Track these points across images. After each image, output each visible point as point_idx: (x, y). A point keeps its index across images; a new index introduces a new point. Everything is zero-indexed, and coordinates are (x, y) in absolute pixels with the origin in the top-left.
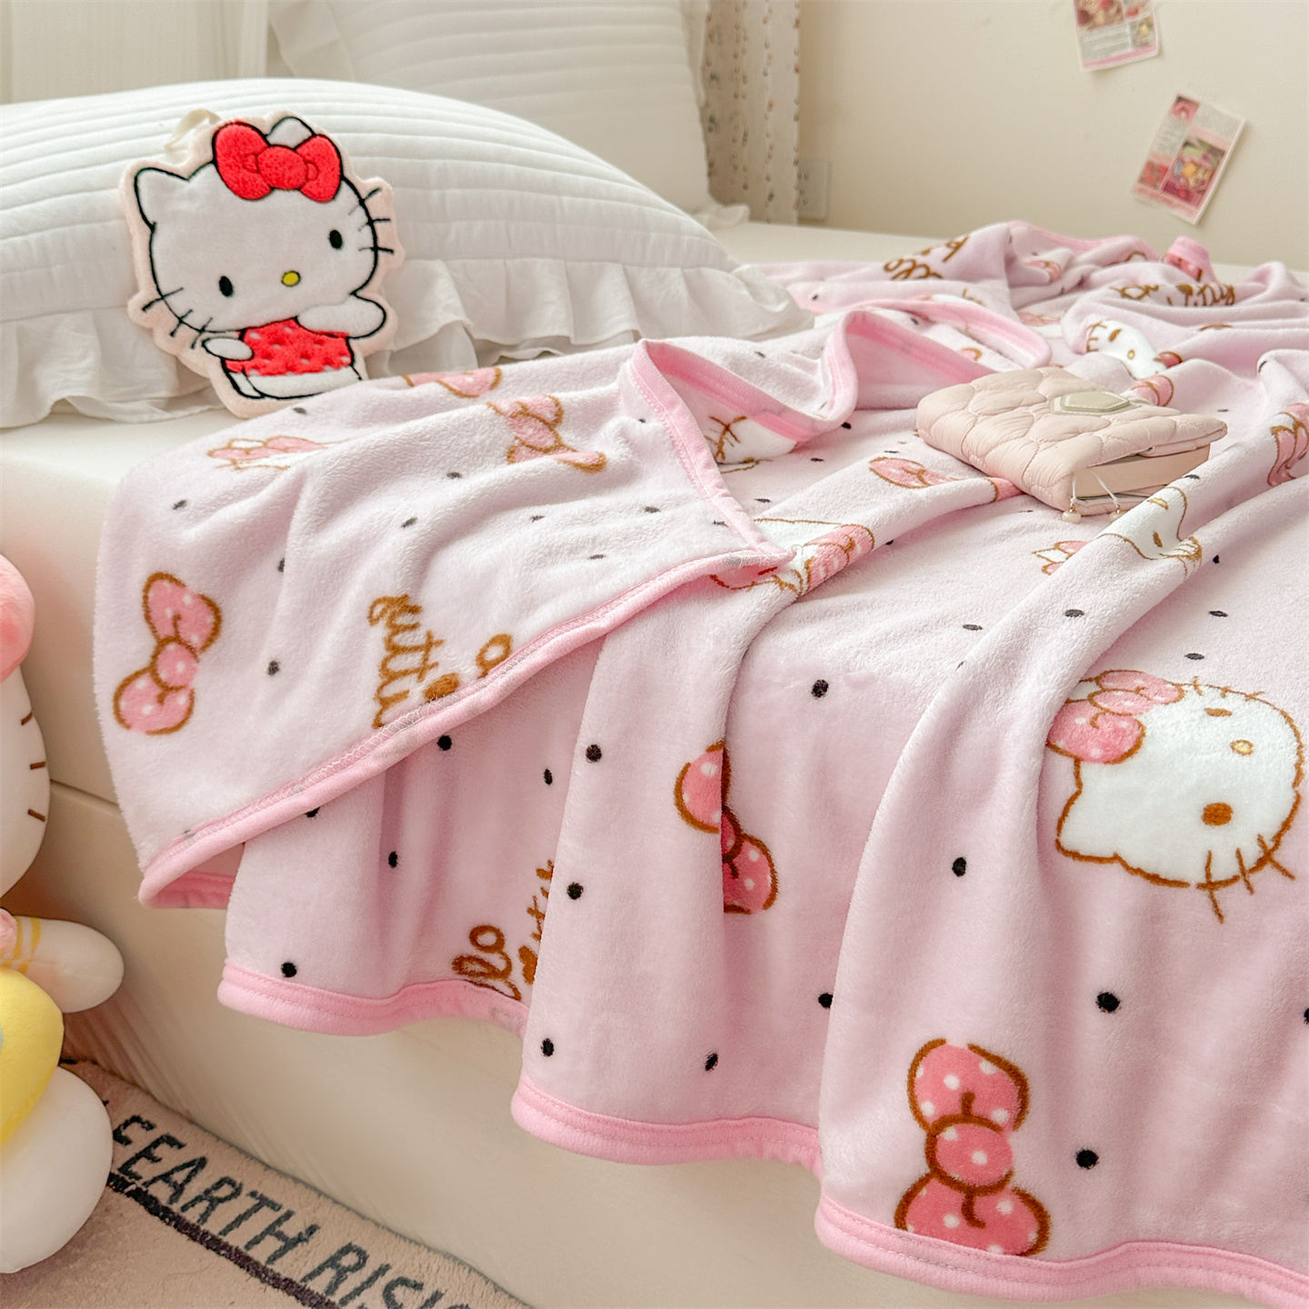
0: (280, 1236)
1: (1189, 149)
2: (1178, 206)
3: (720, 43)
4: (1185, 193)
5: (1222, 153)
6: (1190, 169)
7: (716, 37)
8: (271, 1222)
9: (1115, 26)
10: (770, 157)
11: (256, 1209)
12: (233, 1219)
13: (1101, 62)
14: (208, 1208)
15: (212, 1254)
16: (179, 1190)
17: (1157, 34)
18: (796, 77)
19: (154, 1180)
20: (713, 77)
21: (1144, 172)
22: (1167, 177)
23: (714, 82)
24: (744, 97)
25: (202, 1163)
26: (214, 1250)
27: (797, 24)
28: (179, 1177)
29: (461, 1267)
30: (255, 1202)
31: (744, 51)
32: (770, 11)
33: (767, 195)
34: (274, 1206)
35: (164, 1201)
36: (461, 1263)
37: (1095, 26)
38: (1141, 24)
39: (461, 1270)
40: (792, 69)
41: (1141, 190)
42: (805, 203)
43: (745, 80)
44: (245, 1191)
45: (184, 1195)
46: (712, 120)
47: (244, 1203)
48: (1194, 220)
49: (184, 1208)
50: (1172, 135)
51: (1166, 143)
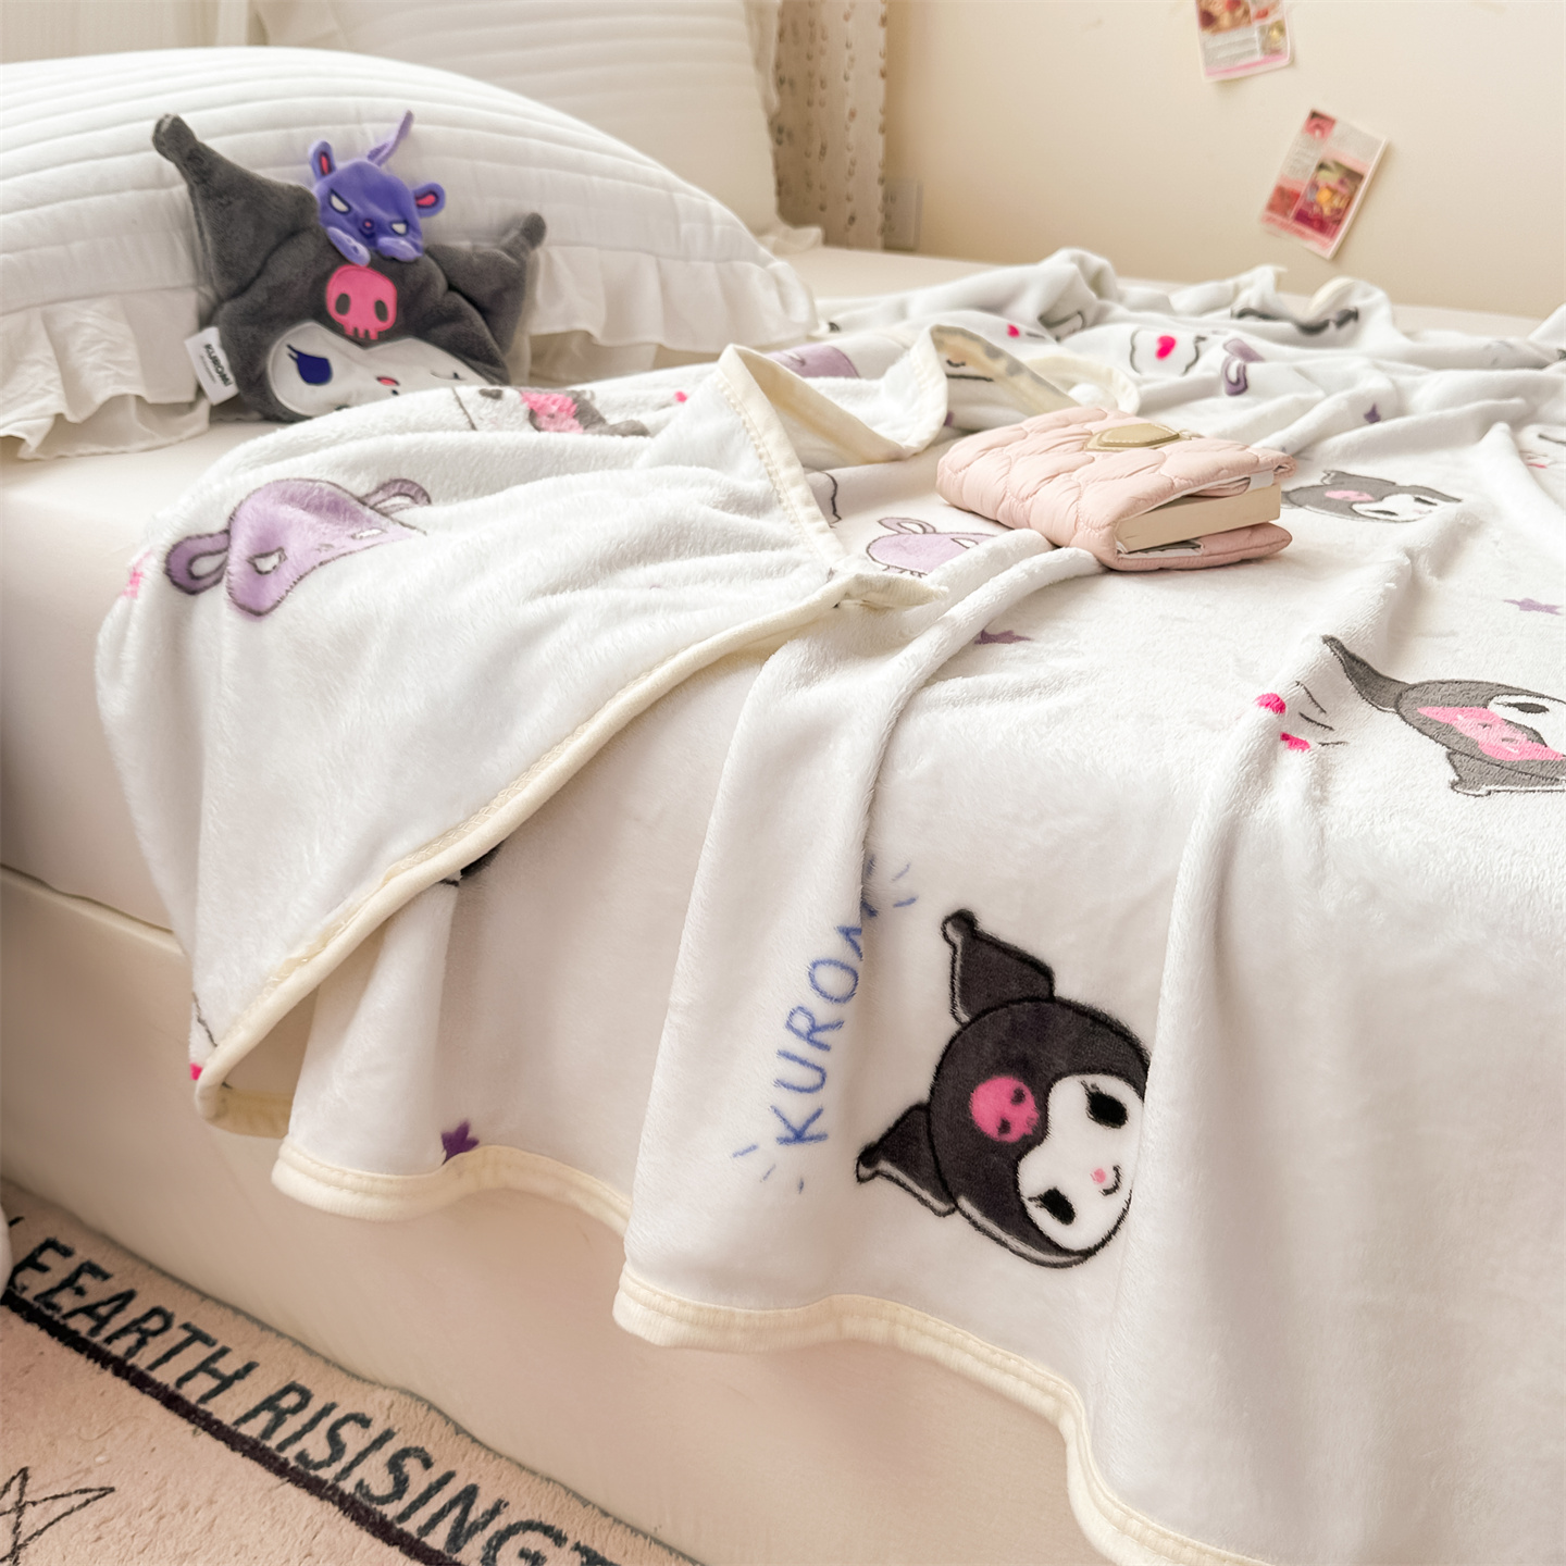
0: (214, 1374)
1: (1324, 173)
2: (1312, 238)
4: (1318, 222)
5: (1360, 177)
6: (1324, 196)
7: (789, 34)
8: (203, 1359)
9: (1242, 29)
10: (851, 174)
11: (188, 1343)
12: (162, 1354)
13: (1227, 71)
14: (137, 1341)
16: (103, 1322)
18: (881, 84)
19: (72, 1314)
20: (786, 81)
21: (1273, 199)
22: (1299, 204)
23: (787, 87)
24: (822, 104)
25: (126, 1297)
26: (138, 1387)
27: (884, 21)
28: (103, 1311)
30: (185, 1335)
31: (822, 52)
32: (852, 7)
33: (847, 217)
34: (207, 1340)
35: (83, 1334)
36: (419, 1398)
37: (1219, 30)
38: (1271, 28)
39: (418, 1407)
40: (877, 74)
41: (1269, 220)
42: (893, 228)
43: (823, 84)
44: (177, 1322)
45: (108, 1327)
46: (782, 130)
47: (176, 1335)
48: (1329, 253)
49: (109, 1340)
50: (1305, 155)
51: (1297, 165)
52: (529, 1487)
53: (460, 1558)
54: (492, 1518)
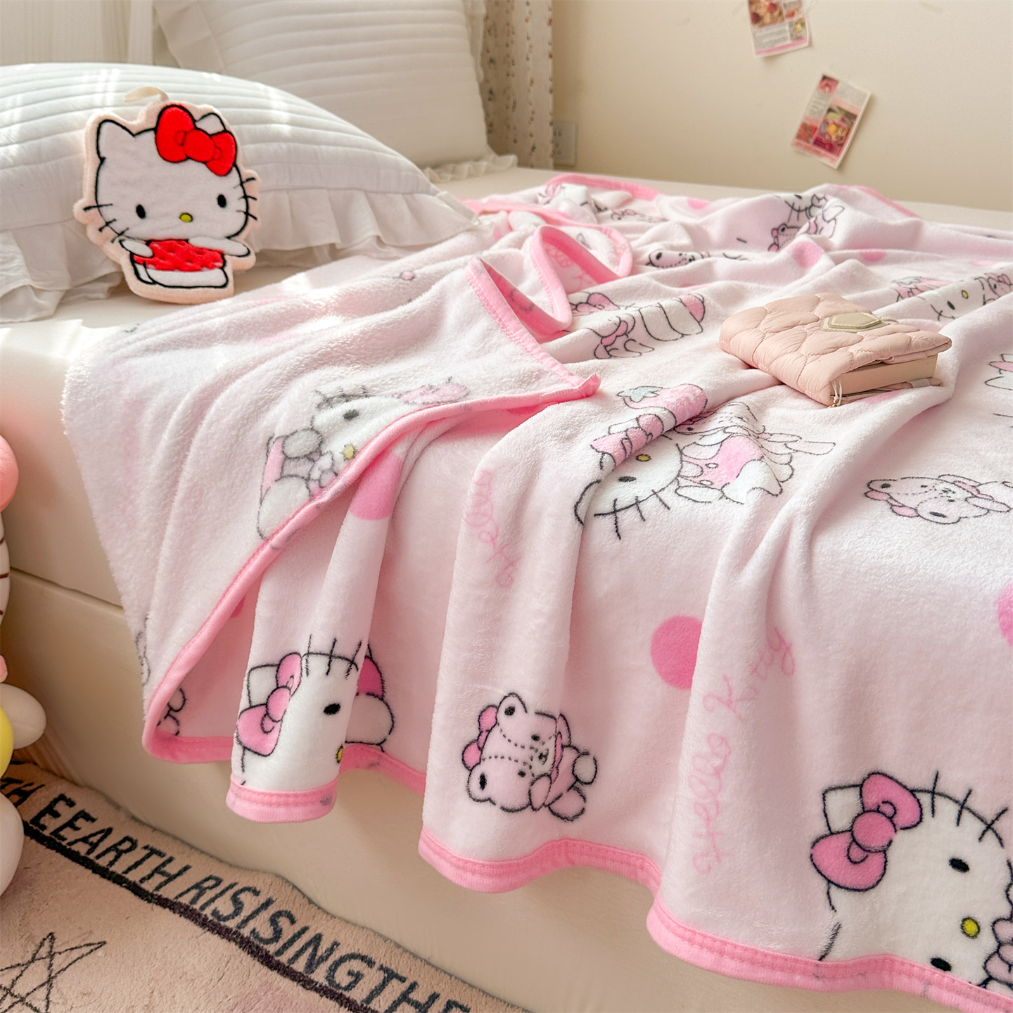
0: (163, 873)
1: (831, 114)
2: (825, 155)
3: (496, 36)
4: (830, 146)
5: (853, 117)
6: (832, 129)
7: (492, 31)
8: (157, 865)
9: (778, 24)
10: (532, 119)
11: (148, 856)
12: (133, 863)
13: (769, 51)
14: (115, 856)
15: (117, 887)
16: (94, 846)
17: (807, 28)
18: (550, 61)
19: (76, 841)
20: (492, 61)
21: (800, 131)
22: (816, 134)
23: (492, 65)
24: (513, 75)
25: (108, 832)
26: (118, 884)
27: (550, 22)
28: (94, 839)
29: (288, 884)
30: (147, 852)
31: (512, 42)
32: (530, 13)
33: (531, 147)
34: (160, 854)
35: (83, 853)
36: (287, 881)
37: (763, 25)
38: (796, 23)
39: (287, 887)
40: (547, 56)
41: (798, 144)
42: (559, 153)
43: (513, 65)
44: (141, 844)
45: (98, 848)
46: (491, 92)
47: (139, 853)
48: (836, 165)
49: (98, 857)
50: (819, 103)
51: (815, 110)
52: (352, 933)
53: (313, 976)
54: (331, 953)
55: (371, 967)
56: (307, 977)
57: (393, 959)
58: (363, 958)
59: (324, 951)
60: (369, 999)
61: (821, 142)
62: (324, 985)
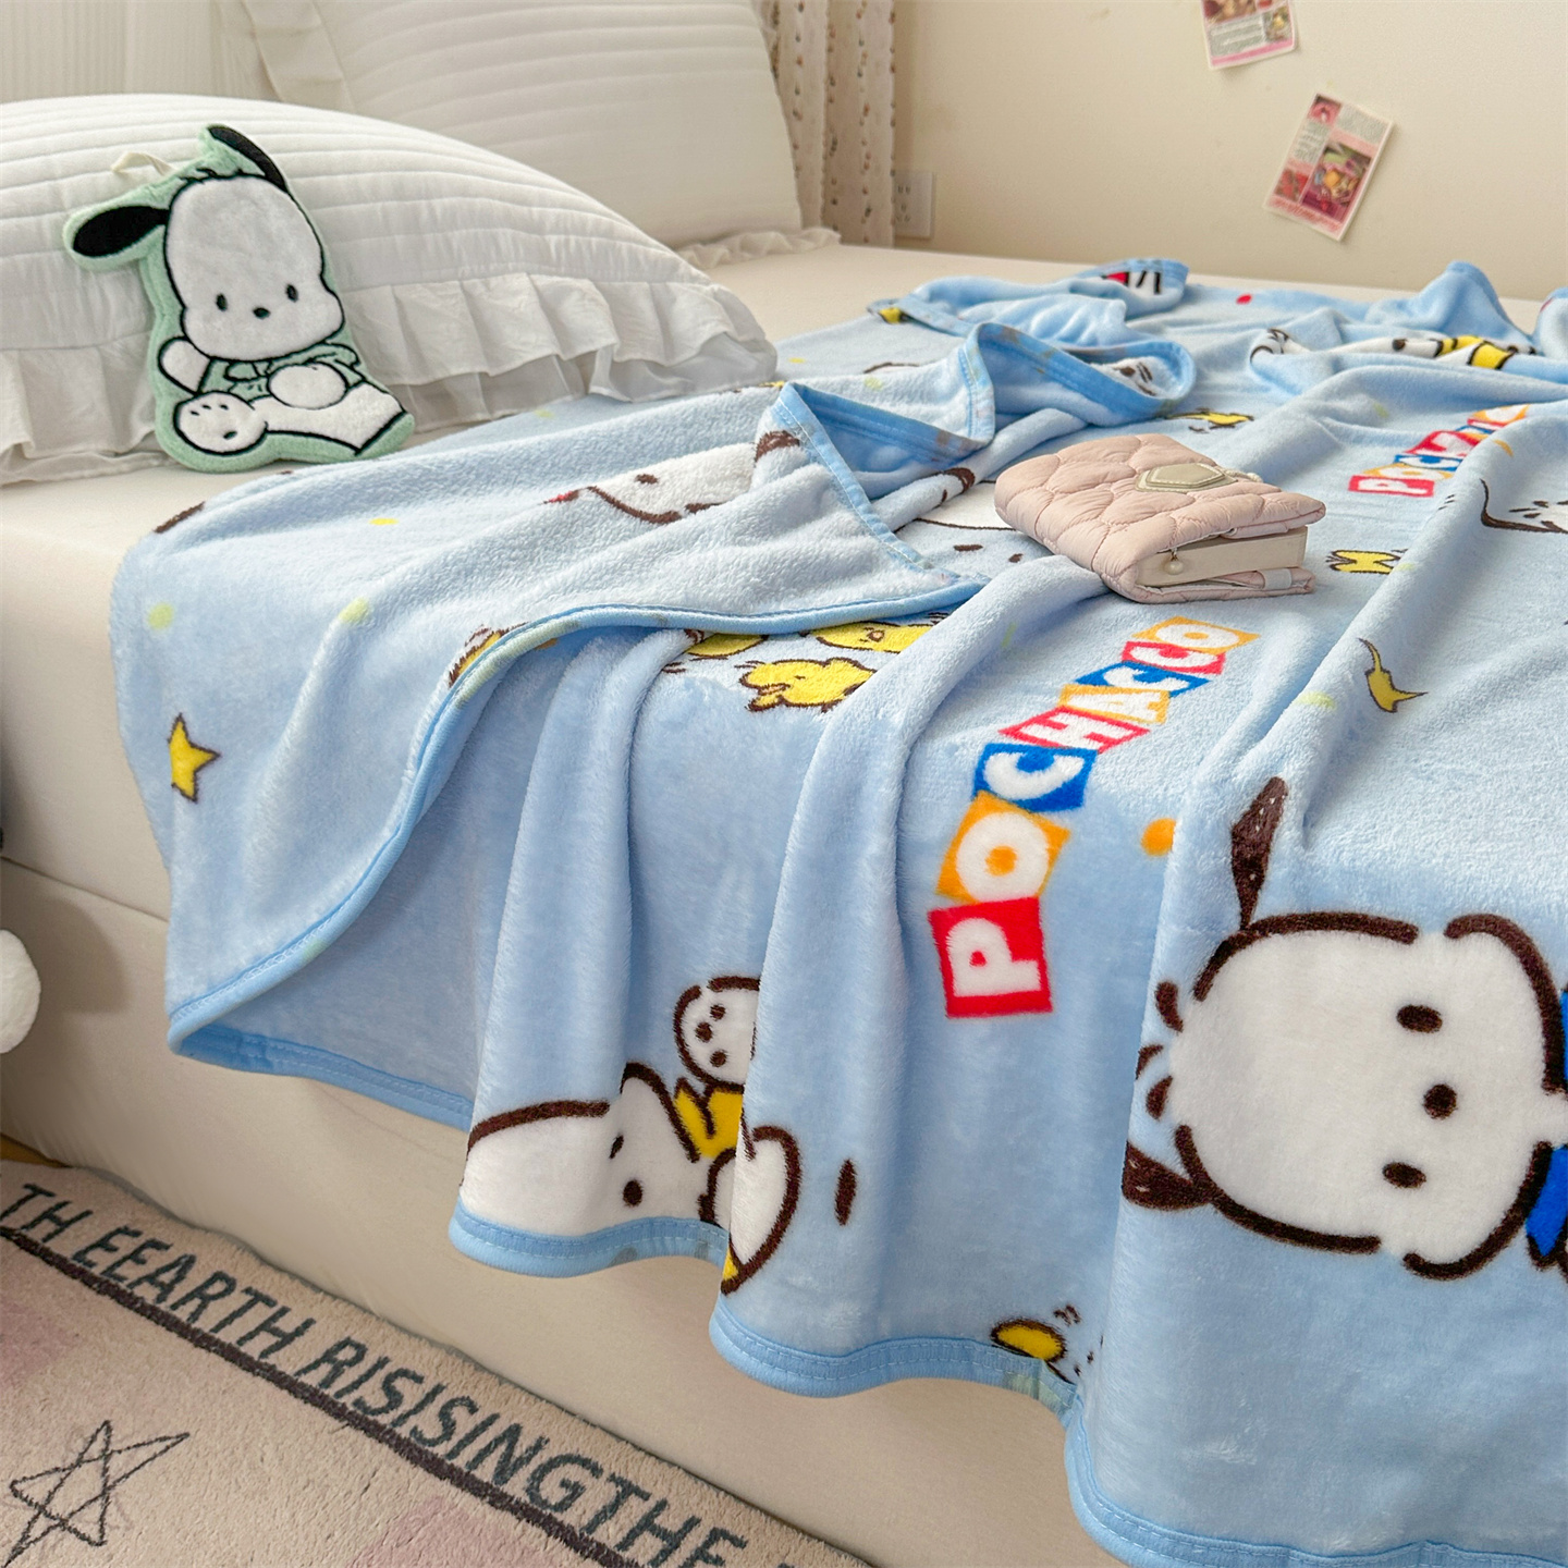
0: (275, 1332)
1: (1330, 156)
2: (1320, 220)
4: (1328, 205)
10: (866, 167)
12: (225, 1316)
14: (199, 1306)
15: (204, 1352)
16: (167, 1289)
17: (1293, 23)
18: (891, 77)
19: (140, 1281)
21: (1281, 182)
22: (1306, 188)
25: (190, 1263)
26: (204, 1347)
27: (893, 18)
28: (167, 1278)
30: (249, 1298)
33: (864, 210)
34: (269, 1302)
35: (150, 1301)
37: (1224, 18)
40: (887, 69)
41: (1278, 203)
44: (240, 1286)
45: (173, 1294)
47: (237, 1300)
48: (1338, 236)
49: (174, 1307)
50: (1312, 139)
51: (1305, 149)
52: (569, 1427)
53: (507, 1488)
54: (535, 1453)
55: (597, 1477)
56: (498, 1490)
57: (630, 1465)
58: (585, 1463)
59: (524, 1450)
60: (591, 1527)
61: (1315, 200)
62: (522, 1501)
